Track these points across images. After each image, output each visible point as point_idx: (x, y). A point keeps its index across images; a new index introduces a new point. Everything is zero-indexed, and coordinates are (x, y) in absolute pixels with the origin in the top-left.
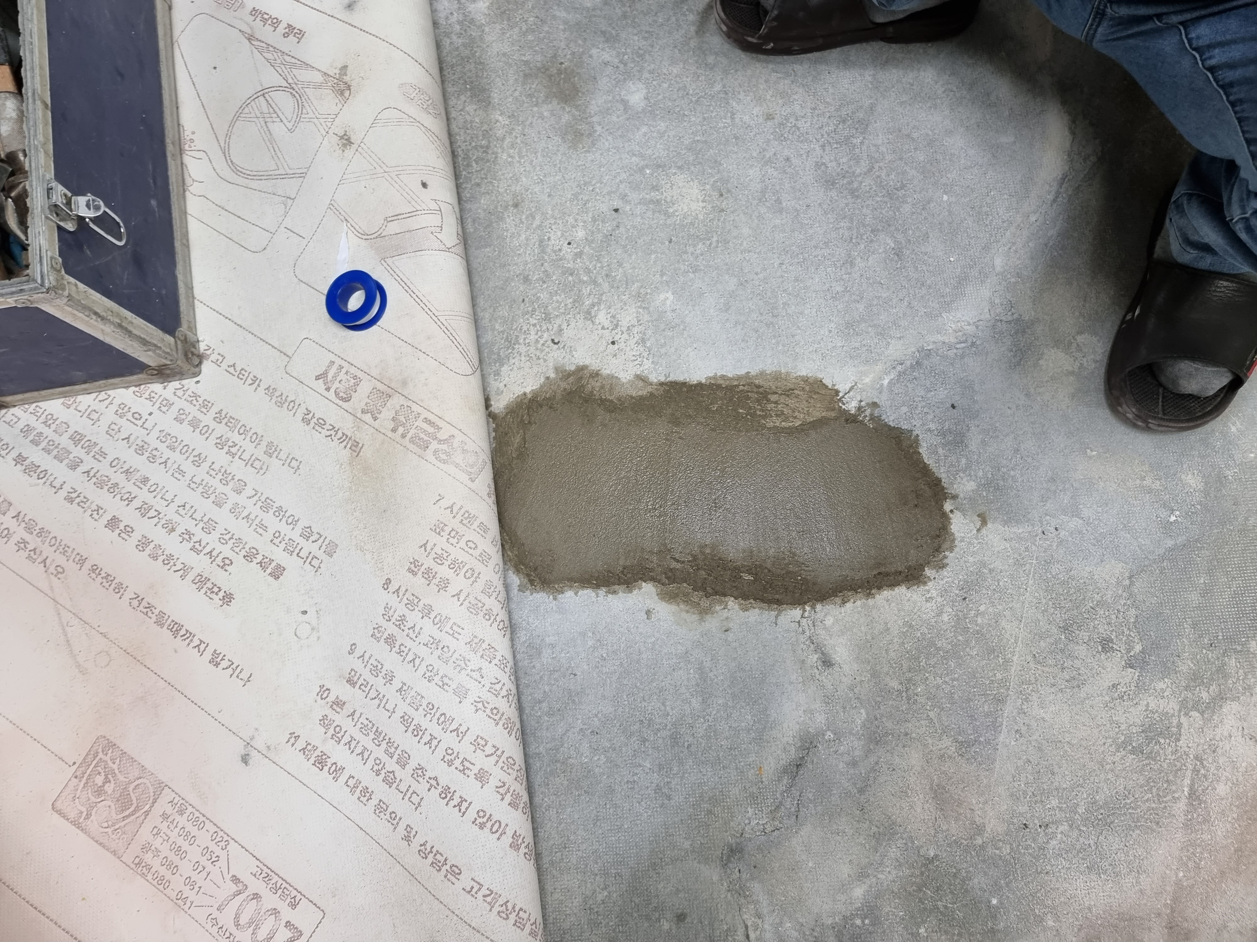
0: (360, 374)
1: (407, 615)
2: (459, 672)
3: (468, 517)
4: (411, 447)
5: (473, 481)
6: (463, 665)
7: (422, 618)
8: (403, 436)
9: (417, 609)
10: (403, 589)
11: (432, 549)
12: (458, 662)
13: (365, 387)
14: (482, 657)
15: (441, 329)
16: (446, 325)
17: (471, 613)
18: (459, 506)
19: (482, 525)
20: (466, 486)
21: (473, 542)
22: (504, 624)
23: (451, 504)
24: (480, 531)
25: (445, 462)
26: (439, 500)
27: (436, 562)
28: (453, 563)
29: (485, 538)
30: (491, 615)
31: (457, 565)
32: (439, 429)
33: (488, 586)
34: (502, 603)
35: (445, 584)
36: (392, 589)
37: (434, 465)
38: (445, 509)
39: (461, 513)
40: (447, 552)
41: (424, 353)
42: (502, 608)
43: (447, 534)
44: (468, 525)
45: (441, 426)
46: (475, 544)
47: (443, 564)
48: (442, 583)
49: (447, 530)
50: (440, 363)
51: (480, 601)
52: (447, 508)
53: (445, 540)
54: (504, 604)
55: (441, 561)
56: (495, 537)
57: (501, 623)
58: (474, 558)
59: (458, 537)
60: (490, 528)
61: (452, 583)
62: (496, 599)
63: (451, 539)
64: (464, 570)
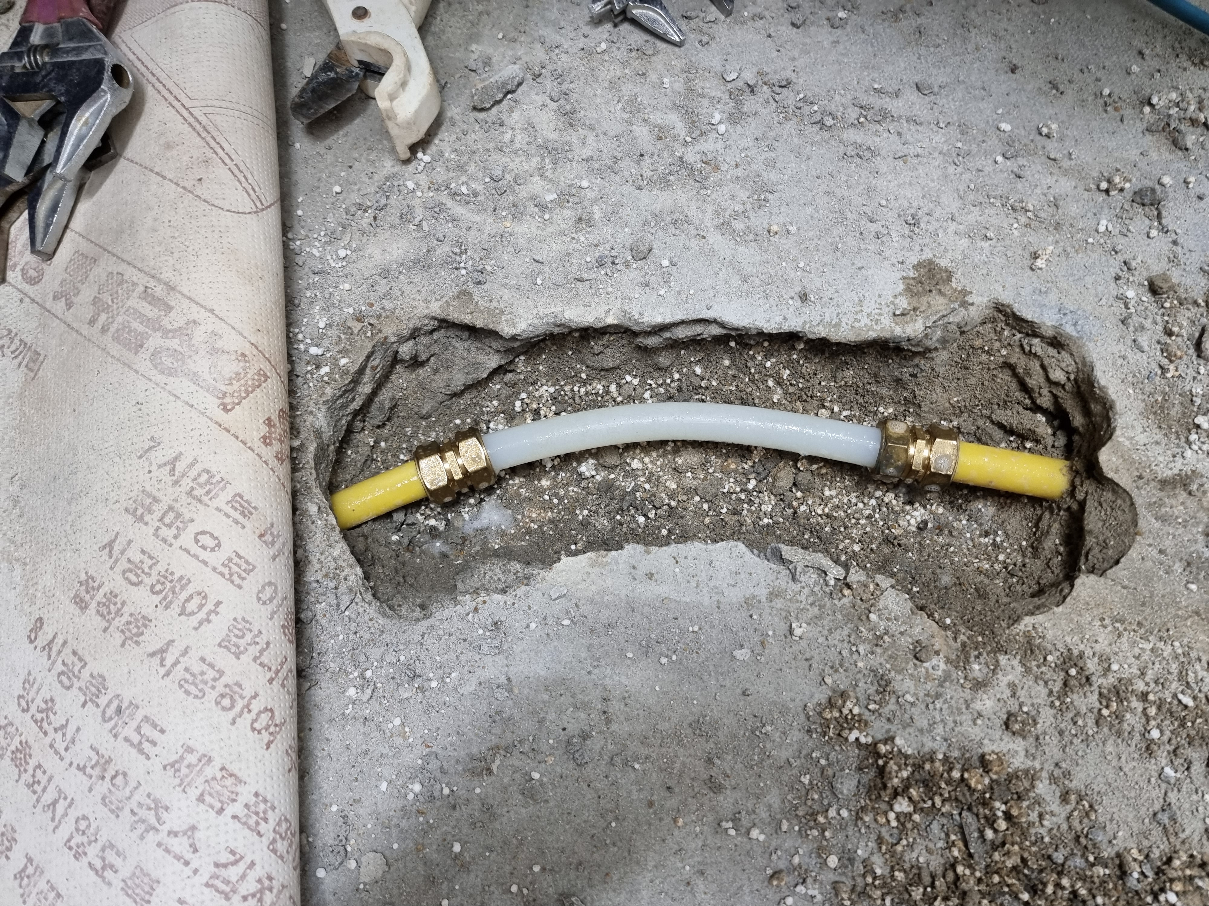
1: (57, 699)
2: (142, 837)
3: (208, 482)
4: (114, 349)
5: (226, 410)
6: (153, 821)
7: (84, 705)
8: (104, 330)
9: (77, 684)
10: (59, 641)
11: (122, 552)
12: (143, 813)
14: (201, 799)
15: (194, 129)
16: (204, 123)
17: (187, 693)
18: (190, 460)
19: (238, 498)
20: (211, 419)
21: (212, 535)
22: (272, 717)
23: (174, 455)
24: (232, 512)
25: (171, 373)
26: (150, 448)
27: (127, 579)
28: (163, 580)
29: (243, 527)
30: (236, 697)
31: (168, 585)
32: (169, 308)
33: (237, 632)
34: (274, 668)
35: (138, 628)
36: (41, 641)
37: (151, 380)
38: (160, 466)
39: (193, 473)
40: (151, 557)
41: (157, 173)
42: (271, 680)
43: (155, 519)
44: (205, 499)
45: (172, 304)
46: (216, 538)
47: (141, 582)
48: (131, 627)
49: (159, 510)
50: (184, 188)
51: (212, 666)
52: (165, 465)
53: (152, 531)
54: (277, 672)
55: (137, 576)
56: (272, 525)
57: (263, 715)
58: (209, 569)
59: (178, 523)
60: (260, 505)
61: (152, 624)
62: (255, 659)
63: (164, 528)
64: (184, 596)
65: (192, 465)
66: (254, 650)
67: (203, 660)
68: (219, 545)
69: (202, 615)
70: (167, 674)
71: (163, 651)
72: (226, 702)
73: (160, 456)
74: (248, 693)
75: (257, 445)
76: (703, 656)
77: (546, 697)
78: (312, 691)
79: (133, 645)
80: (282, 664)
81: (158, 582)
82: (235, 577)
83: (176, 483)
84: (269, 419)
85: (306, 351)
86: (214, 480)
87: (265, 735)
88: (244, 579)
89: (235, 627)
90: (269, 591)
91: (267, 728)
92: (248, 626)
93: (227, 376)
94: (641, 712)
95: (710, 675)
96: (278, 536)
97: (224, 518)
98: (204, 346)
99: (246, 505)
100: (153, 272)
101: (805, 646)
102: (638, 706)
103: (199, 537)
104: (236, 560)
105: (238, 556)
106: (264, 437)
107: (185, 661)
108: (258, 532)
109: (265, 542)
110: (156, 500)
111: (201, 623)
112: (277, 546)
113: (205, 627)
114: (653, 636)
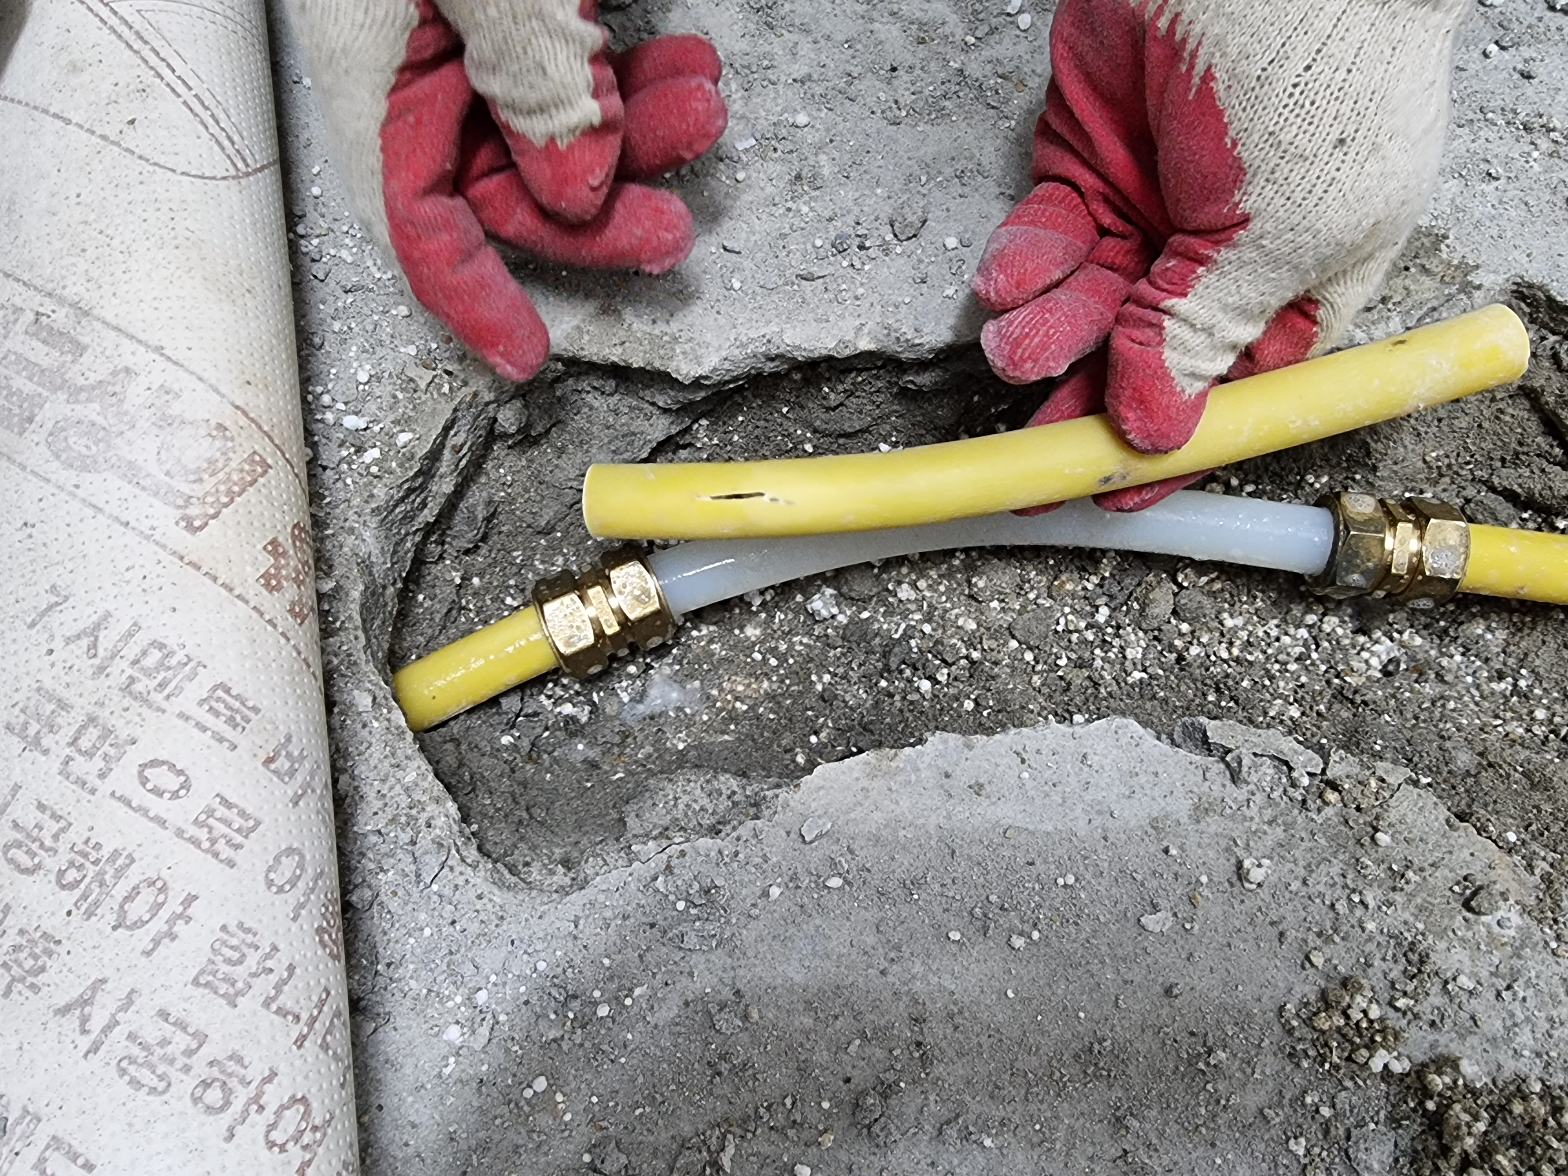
3: (161, 666)
5: (192, 529)
15: (120, 37)
16: (137, 27)
17: (136, 1084)
18: (126, 625)
19: (220, 693)
20: (164, 547)
21: (172, 767)
22: (306, 1115)
23: (95, 618)
24: (209, 720)
25: (86, 465)
26: (50, 608)
27: (11, 861)
28: (80, 860)
30: (233, 1083)
31: (91, 871)
32: (80, 349)
33: (229, 953)
34: (304, 1016)
35: (36, 958)
37: (48, 481)
38: (68, 641)
39: (132, 651)
40: (56, 817)
41: (56, 116)
42: (300, 1041)
43: (63, 743)
44: (158, 698)
45: (85, 340)
46: (181, 772)
47: (38, 867)
48: (22, 956)
49: (68, 724)
50: (104, 137)
51: (181, 1025)
52: (78, 637)
53: (56, 766)
54: (313, 1020)
55: (32, 854)
56: (289, 739)
57: (287, 1113)
58: (169, 834)
59: (106, 748)
60: (264, 704)
61: (62, 950)
62: (267, 1004)
63: (80, 759)
64: (121, 889)
65: (130, 635)
66: (264, 985)
67: (164, 1015)
68: (186, 786)
69: (158, 925)
70: (95, 1048)
71: (84, 1002)
72: (214, 1096)
73: (69, 620)
74: (256, 1072)
75: (254, 589)
76: (1087, 928)
77: (808, 1022)
78: (380, 1035)
79: (27, 993)
80: (322, 1003)
81: (72, 864)
82: (221, 845)
83: (101, 670)
84: (274, 542)
85: (338, 424)
86: (173, 662)
87: (296, 1154)
88: (238, 847)
89: (224, 943)
90: (289, 865)
91: (297, 1137)
92: (250, 938)
93: (192, 466)
94: (984, 1039)
95: (1102, 962)
96: (302, 758)
97: (196, 732)
98: (147, 413)
99: (237, 705)
100: (49, 287)
101: (1268, 899)
102: (977, 1028)
103: (147, 772)
104: (221, 811)
105: (226, 803)
106: (267, 576)
107: (129, 1021)
108: (262, 755)
109: (276, 772)
110: (63, 705)
111: (157, 942)
112: (299, 778)
113: (167, 948)
114: (993, 898)
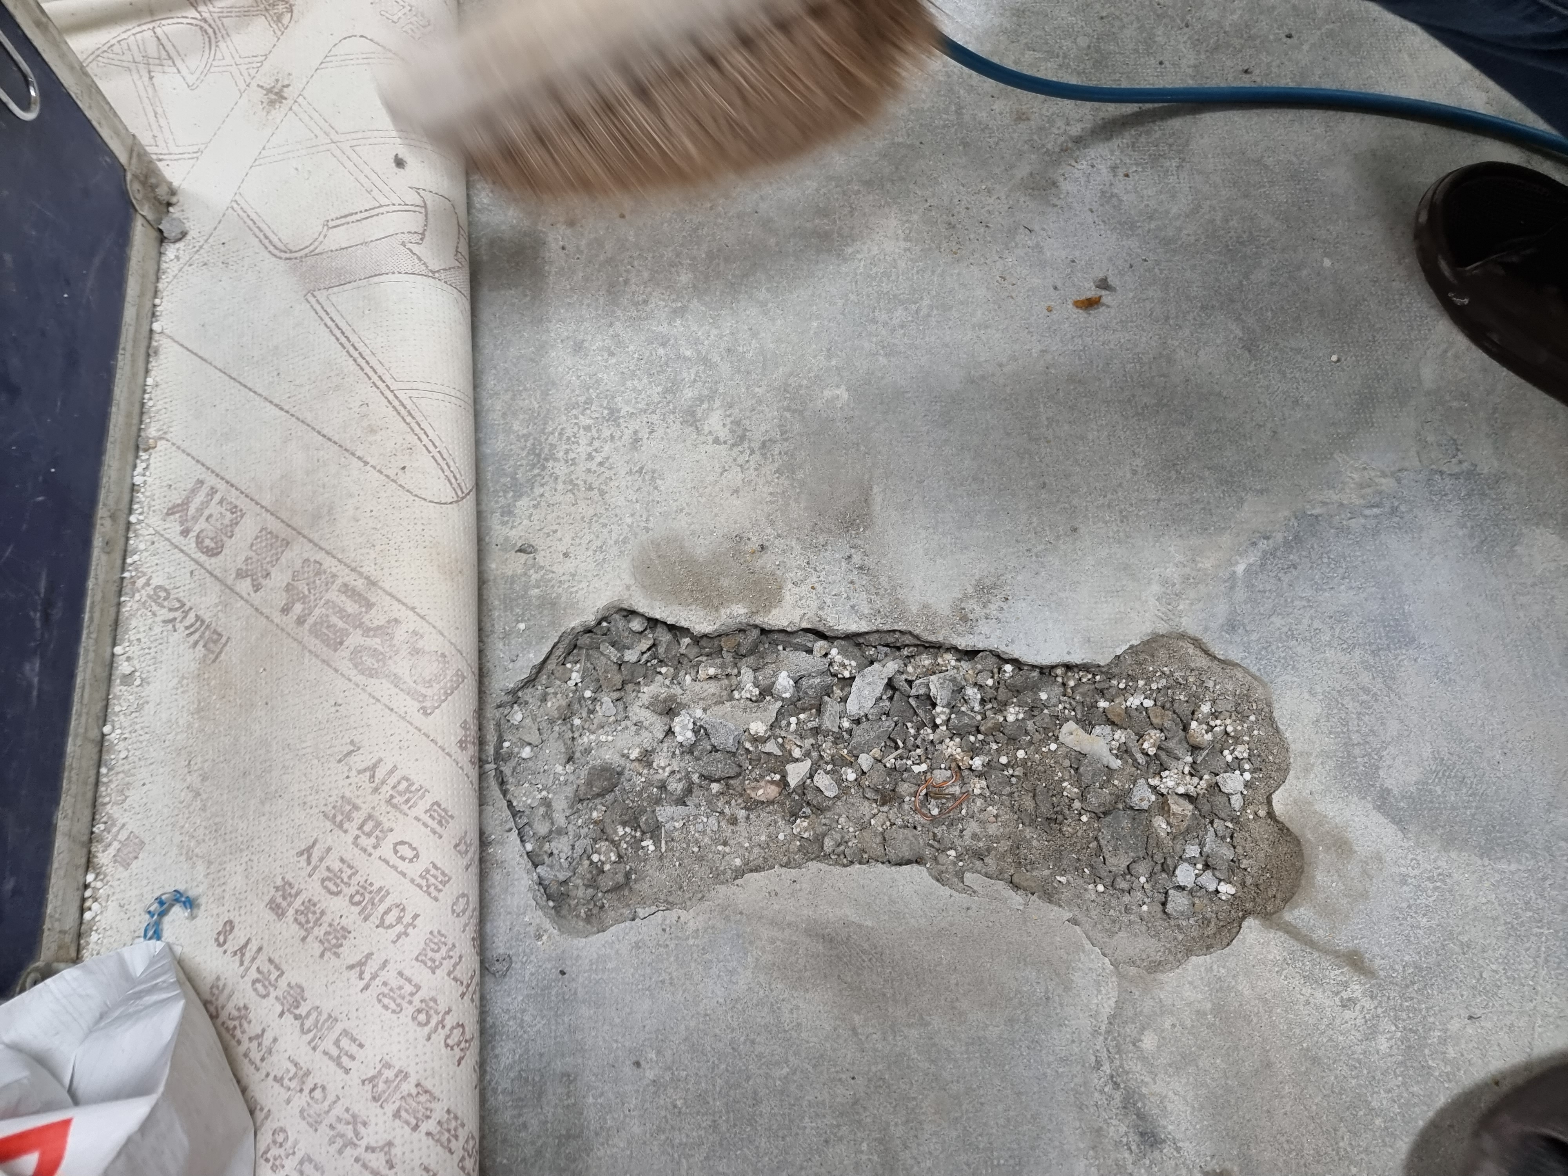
0: (242, 503)
1: (251, 1006)
2: (340, 1152)
3: (407, 790)
4: (313, 643)
5: (426, 714)
6: (350, 1134)
7: (281, 1015)
8: (301, 621)
9: (273, 994)
10: (253, 947)
11: (321, 860)
12: (341, 1127)
13: (248, 528)
14: (397, 1115)
15: (399, 413)
16: (409, 407)
17: (386, 1007)
18: (390, 766)
19: (436, 807)
20: (411, 724)
21: (410, 845)
22: (463, 1033)
23: (374, 761)
24: (430, 822)
25: (371, 673)
26: (349, 753)
27: (326, 888)
28: (362, 891)
29: (440, 837)
30: (432, 1012)
31: (367, 896)
32: (370, 605)
33: (433, 946)
34: (465, 983)
35: (338, 939)
36: (232, 945)
37: (350, 680)
38: (360, 772)
39: (392, 781)
40: (350, 867)
41: (359, 458)
42: (463, 995)
43: (356, 827)
44: (405, 808)
45: (373, 600)
46: (415, 849)
47: (340, 892)
48: (331, 937)
49: (358, 817)
50: (387, 476)
51: (409, 981)
52: (365, 770)
53: (350, 839)
54: (468, 986)
55: (337, 886)
56: (465, 834)
57: (455, 1031)
58: (407, 880)
59: (377, 832)
60: (456, 814)
61: (351, 936)
62: (449, 974)
63: (363, 837)
64: (382, 908)
65: (391, 772)
66: (448, 964)
67: (401, 974)
68: (417, 856)
69: (399, 928)
70: (366, 987)
71: (361, 964)
72: (422, 1017)
73: (359, 761)
74: (442, 1008)
75: (454, 749)
79: (333, 957)
80: (472, 977)
81: (357, 892)
82: (432, 889)
83: (376, 790)
84: (465, 721)
86: (413, 788)
87: (457, 1051)
88: (440, 891)
89: (431, 940)
90: (462, 902)
91: (459, 1044)
92: (443, 939)
93: (427, 679)
96: (471, 844)
97: (423, 828)
98: (405, 646)
99: (443, 813)
100: (353, 565)
103: (398, 847)
104: (433, 871)
105: (436, 867)
106: (461, 742)
107: (384, 975)
108: (453, 843)
109: (459, 852)
110: (356, 808)
111: (399, 937)
112: (469, 855)
113: (403, 940)
